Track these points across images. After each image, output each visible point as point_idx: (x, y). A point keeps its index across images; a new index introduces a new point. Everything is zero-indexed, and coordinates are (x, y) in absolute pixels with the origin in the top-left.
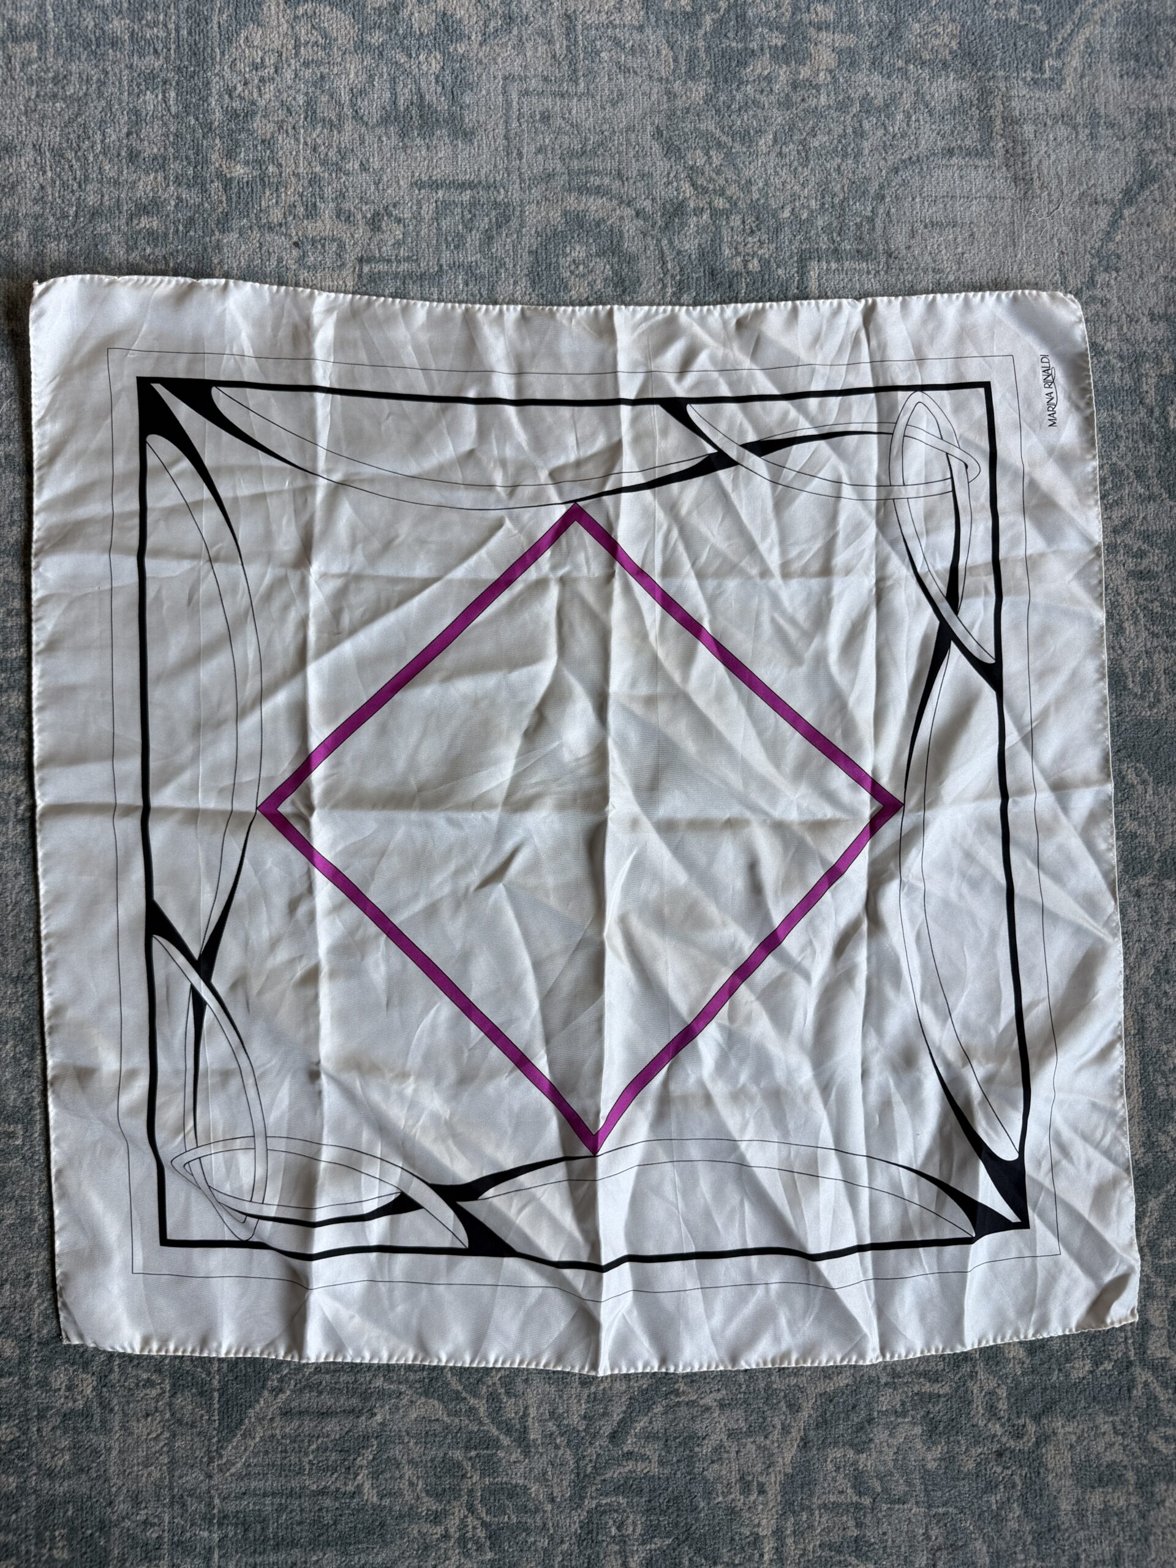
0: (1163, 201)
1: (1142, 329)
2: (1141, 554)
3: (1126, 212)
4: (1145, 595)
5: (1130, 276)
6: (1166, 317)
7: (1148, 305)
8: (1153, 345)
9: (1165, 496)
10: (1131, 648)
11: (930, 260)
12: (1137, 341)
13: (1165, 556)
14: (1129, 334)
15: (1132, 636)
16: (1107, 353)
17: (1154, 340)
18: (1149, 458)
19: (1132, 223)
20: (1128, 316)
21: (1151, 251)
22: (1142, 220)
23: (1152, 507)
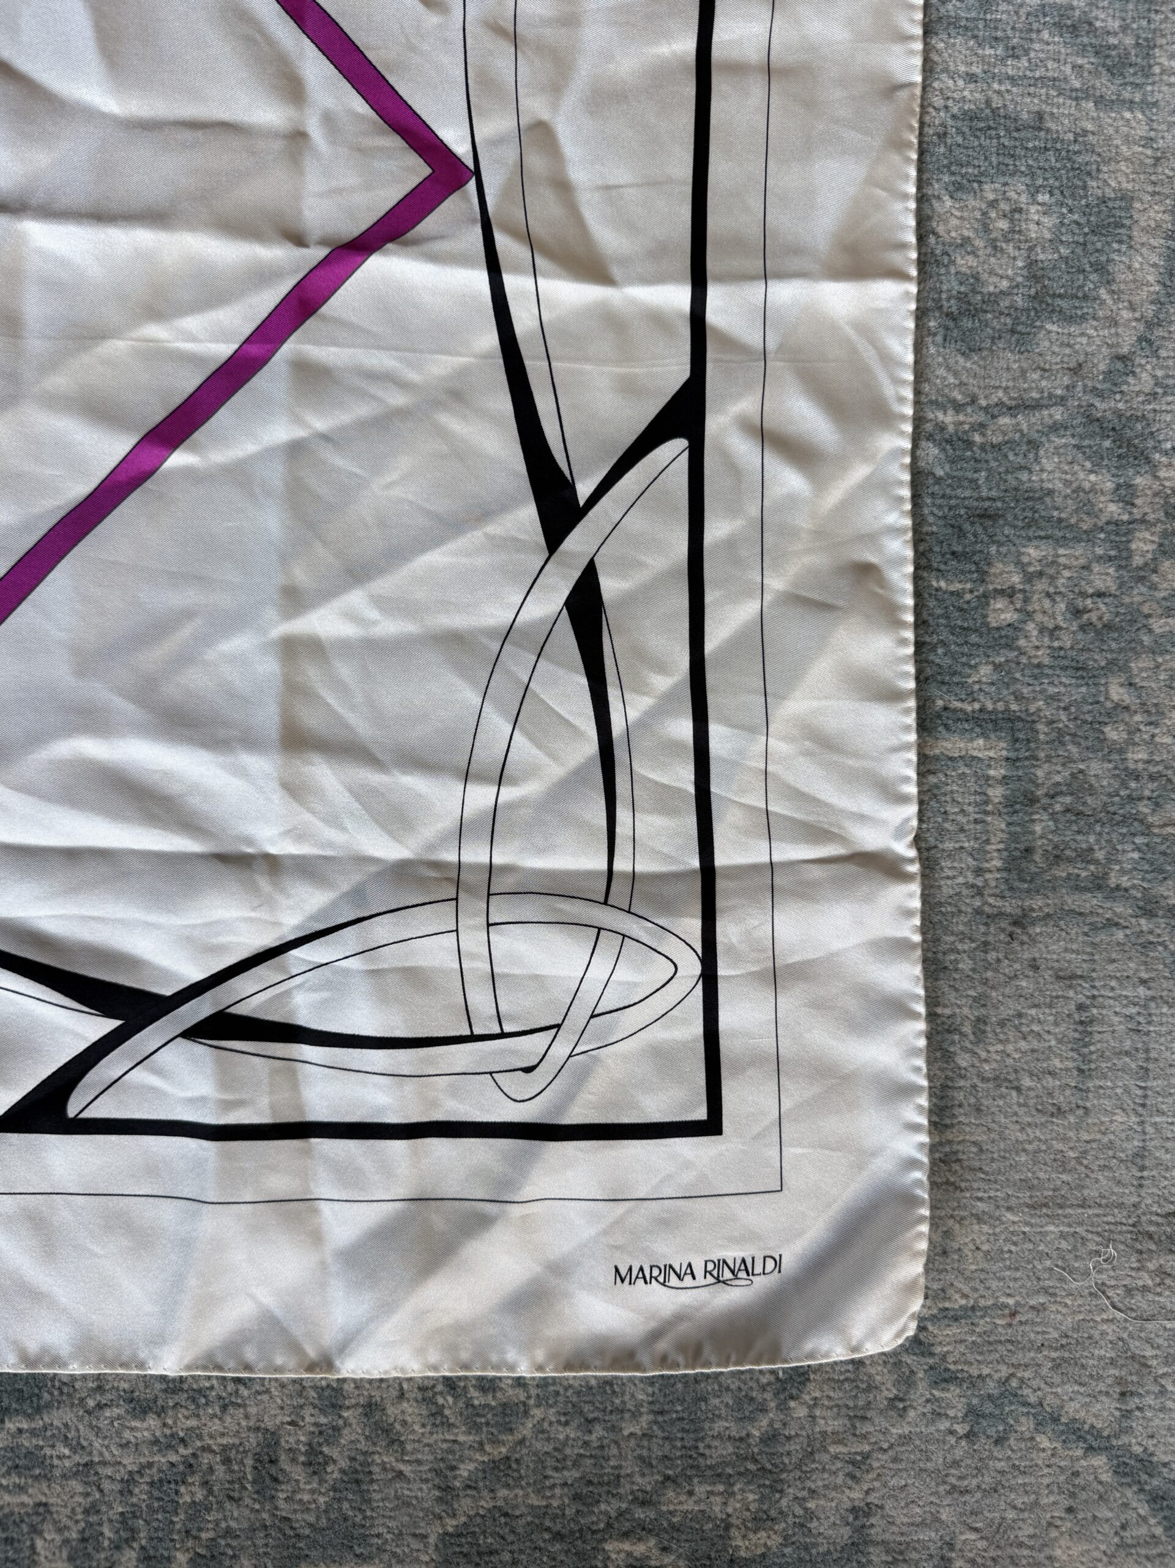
0: (1123, 1545)
1: (836, 1488)
2: (315, 1462)
3: (1099, 1461)
4: (220, 1471)
5: (956, 1464)
6: (859, 1544)
7: (889, 1504)
8: (799, 1511)
9: (451, 1524)
10: (98, 1431)
11: (1005, 1012)
12: (805, 1476)
13: (311, 1519)
14: (825, 1457)
15: (127, 1435)
16: (783, 1407)
17: (810, 1515)
18: (538, 1492)
19: (1076, 1474)
20: (866, 1456)
21: (1011, 1515)
22: (1083, 1496)
23: (426, 1493)
